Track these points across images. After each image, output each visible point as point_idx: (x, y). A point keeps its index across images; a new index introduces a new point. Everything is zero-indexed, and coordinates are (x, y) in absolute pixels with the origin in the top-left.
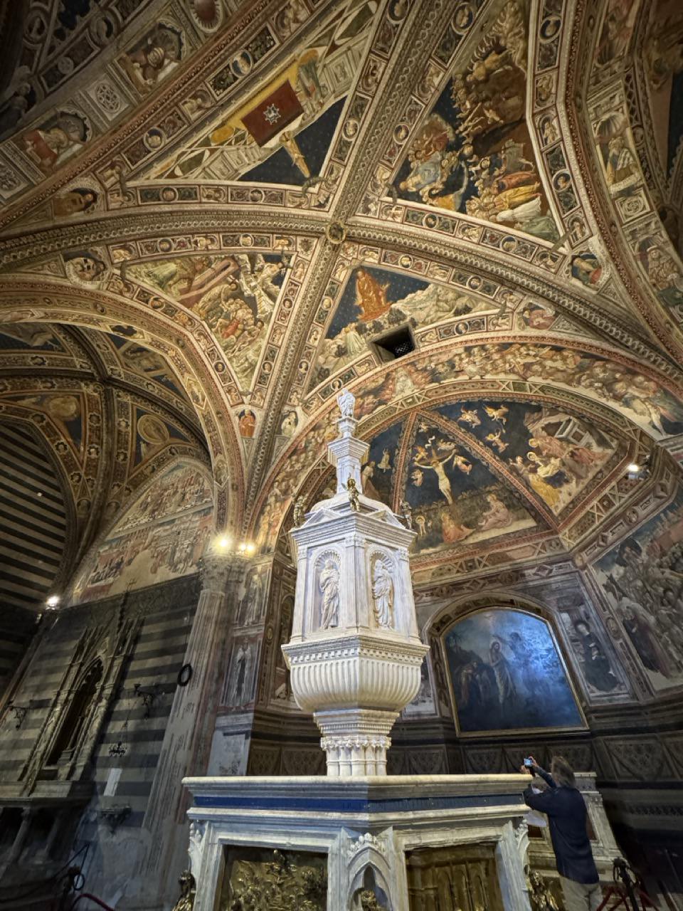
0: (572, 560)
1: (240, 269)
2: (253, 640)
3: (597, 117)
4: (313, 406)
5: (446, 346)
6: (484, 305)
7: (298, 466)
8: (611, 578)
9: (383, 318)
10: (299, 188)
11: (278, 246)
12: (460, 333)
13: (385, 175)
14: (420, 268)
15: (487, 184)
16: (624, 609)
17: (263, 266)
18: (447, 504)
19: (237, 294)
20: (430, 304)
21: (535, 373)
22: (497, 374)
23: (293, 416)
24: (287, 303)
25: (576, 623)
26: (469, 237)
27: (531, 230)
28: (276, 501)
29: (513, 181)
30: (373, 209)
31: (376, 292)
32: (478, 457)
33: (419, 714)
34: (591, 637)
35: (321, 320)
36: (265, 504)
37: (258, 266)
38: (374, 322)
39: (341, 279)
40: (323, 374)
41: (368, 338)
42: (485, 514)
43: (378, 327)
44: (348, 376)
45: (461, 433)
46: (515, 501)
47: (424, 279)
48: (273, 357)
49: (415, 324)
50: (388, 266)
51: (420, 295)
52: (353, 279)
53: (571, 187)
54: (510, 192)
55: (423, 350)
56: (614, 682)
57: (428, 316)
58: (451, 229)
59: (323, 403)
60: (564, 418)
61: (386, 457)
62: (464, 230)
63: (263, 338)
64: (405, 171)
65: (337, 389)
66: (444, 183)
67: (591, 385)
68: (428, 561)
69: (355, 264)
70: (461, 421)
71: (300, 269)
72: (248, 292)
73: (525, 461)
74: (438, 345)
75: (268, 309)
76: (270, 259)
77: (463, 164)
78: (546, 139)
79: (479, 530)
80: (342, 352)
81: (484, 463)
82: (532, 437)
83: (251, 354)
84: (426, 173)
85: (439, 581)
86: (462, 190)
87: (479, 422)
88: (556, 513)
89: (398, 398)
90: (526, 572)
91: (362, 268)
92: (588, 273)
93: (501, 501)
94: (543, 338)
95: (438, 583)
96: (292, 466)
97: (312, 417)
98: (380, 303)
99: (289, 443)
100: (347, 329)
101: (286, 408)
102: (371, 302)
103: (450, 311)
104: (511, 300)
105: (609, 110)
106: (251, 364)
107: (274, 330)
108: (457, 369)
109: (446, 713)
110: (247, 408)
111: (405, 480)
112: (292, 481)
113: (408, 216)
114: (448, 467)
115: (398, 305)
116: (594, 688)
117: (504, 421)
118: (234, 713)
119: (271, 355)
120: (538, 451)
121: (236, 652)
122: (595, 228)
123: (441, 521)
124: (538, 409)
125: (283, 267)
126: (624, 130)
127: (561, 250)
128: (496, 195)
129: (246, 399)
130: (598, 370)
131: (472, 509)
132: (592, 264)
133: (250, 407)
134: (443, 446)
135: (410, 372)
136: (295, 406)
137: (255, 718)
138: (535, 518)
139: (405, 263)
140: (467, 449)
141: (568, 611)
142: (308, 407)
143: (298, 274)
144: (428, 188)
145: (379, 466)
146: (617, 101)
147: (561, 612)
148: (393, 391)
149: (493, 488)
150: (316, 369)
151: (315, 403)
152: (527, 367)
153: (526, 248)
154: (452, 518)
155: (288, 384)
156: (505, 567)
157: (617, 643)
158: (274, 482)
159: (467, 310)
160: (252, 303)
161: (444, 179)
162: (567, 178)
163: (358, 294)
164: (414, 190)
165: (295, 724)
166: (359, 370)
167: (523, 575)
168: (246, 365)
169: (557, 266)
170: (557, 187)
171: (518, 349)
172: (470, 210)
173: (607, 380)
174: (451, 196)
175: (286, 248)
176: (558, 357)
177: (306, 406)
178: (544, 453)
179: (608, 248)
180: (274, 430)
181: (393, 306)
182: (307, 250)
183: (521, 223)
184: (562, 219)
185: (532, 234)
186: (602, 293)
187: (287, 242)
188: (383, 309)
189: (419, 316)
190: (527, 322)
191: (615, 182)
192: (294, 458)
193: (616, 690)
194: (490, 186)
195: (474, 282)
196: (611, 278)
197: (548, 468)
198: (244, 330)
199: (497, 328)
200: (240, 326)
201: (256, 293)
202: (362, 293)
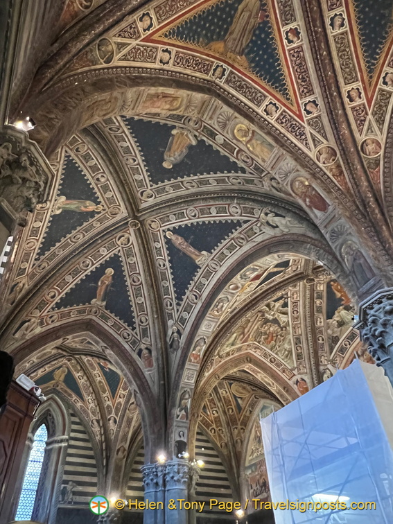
1: (264, 312)
4: (338, 362)
10: (281, 274)
11: (279, 294)
17: (275, 305)
19: (266, 321)
23: (328, 371)
37: (272, 306)
39: (322, 289)
40: (335, 340)
44: (352, 336)
59: (343, 358)
63: (289, 334)
65: (348, 346)
71: (295, 296)
72: (271, 318)
75: (286, 320)
76: (276, 300)
100: (338, 310)
101: (322, 368)
107: (294, 328)
110: (298, 377)
119: (298, 341)
125: (285, 299)
129: (295, 372)
133: (300, 376)
136: (326, 365)
142: (335, 363)
143: (295, 298)
150: (329, 338)
151: (338, 359)
155: (316, 352)
160: (275, 321)
163: (336, 292)
175: (284, 292)
182: (295, 287)
198: (277, 336)
200: (275, 335)
201: (276, 316)
202: (339, 291)
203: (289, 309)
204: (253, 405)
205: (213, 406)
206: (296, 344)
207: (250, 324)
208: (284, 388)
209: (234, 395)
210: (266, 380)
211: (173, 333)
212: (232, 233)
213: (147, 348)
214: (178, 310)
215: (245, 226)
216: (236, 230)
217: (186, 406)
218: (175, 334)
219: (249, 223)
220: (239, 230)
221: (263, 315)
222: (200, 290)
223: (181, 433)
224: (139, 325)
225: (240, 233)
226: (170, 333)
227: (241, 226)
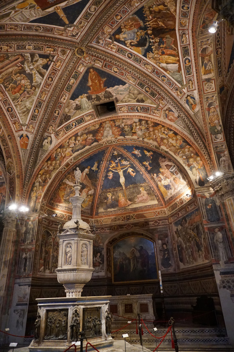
0: (168, 219)
1: (25, 60)
2: (30, 250)
3: (201, 46)
4: (61, 135)
5: (131, 116)
6: (150, 101)
7: (51, 168)
8: (177, 229)
9: (101, 94)
10: (63, 28)
11: (48, 51)
12: (138, 111)
13: (108, 30)
14: (123, 75)
15: (158, 48)
16: (178, 241)
17: (38, 60)
18: (122, 189)
19: (22, 71)
20: (126, 93)
21: (164, 144)
22: (150, 139)
23: (50, 138)
24: (50, 79)
25: (163, 244)
26: (147, 68)
27: (174, 76)
28: (40, 185)
29: (168, 52)
30: (101, 42)
31: (99, 81)
32: (139, 170)
33: (98, 276)
34: (167, 250)
35: (68, 89)
36: (33, 186)
37: (34, 60)
38: (97, 95)
39: (81, 71)
40: (67, 118)
41: (93, 103)
42: (138, 196)
43: (98, 98)
44: (80, 121)
45: (132, 158)
46: (151, 192)
47: (124, 80)
48: (40, 106)
49: (117, 101)
50: (107, 70)
51: (121, 87)
52: (87, 72)
53: (190, 66)
54: (167, 56)
55: (120, 115)
56: (170, 265)
57: (124, 98)
58: (139, 62)
59: (66, 133)
60: (173, 165)
61: (96, 164)
62: (145, 65)
63: (35, 96)
64: (119, 31)
65: (74, 127)
66: (137, 41)
67: (182, 157)
68: (111, 214)
69: (90, 65)
70: (133, 153)
71: (59, 63)
72: (28, 71)
73: (157, 176)
74: (127, 114)
75: (39, 81)
76: (42, 56)
77: (147, 37)
78: (183, 41)
79: (134, 203)
80: (78, 108)
81: (141, 173)
82: (161, 168)
83: (28, 104)
84: (130, 35)
85: (114, 223)
86: (146, 47)
87: (141, 156)
88: (166, 200)
89: (104, 140)
90: (150, 223)
91: (93, 68)
92: (192, 104)
93: (146, 191)
94: (172, 126)
95: (113, 224)
96: (48, 167)
97: (60, 141)
98: (100, 86)
99: (47, 154)
100: (82, 96)
101: (46, 134)
102: (96, 85)
103: (135, 99)
104: (162, 103)
105: (206, 44)
106: (27, 109)
107: (42, 92)
108: (133, 131)
109: (109, 275)
110: (24, 133)
111: (104, 175)
112: (48, 176)
113: (119, 50)
114: (125, 172)
115: (110, 90)
116: (163, 267)
117: (151, 158)
118: (23, 278)
119: (39, 105)
120: (163, 174)
121: (23, 255)
122: (197, 88)
123: (119, 197)
124: (164, 157)
125: (50, 61)
126: (211, 54)
127: (184, 90)
128: (160, 55)
129: (24, 128)
130: (187, 150)
131: (133, 193)
132: (194, 102)
133: (26, 133)
134: (124, 163)
135: (112, 125)
136: (51, 133)
137: (32, 280)
138: (158, 200)
139: (115, 70)
140: (135, 165)
141: (161, 240)
142: (58, 135)
143: (57, 65)
144: (130, 41)
145: (92, 168)
146: (209, 42)
147: (159, 240)
148: (102, 135)
149: (143, 185)
150: (63, 115)
151: (62, 133)
152: (162, 139)
153: (170, 83)
154: (124, 196)
155: (48, 121)
156: (142, 220)
157: (174, 252)
158: (38, 174)
159: (142, 101)
160: (30, 77)
161: (138, 40)
162: (189, 61)
163: (90, 80)
164: (123, 40)
165: (47, 281)
166: (87, 118)
167: (148, 224)
168: (25, 110)
169: (182, 96)
170: (185, 63)
171: (161, 128)
172: (149, 57)
173: (188, 156)
174: (140, 48)
175: (52, 52)
176: (175, 138)
177: (57, 134)
178: (165, 175)
179: (200, 98)
180: (38, 146)
181: (107, 89)
182: (63, 54)
183: (170, 72)
184: (186, 77)
185: (173, 78)
186: (196, 114)
187: (53, 50)
188: (102, 90)
189: (120, 97)
190: (167, 116)
191: (204, 74)
192: (49, 162)
193: (170, 268)
194: (158, 50)
195: (147, 89)
196: (199, 111)
197: (165, 181)
198: (24, 91)
199: (154, 114)
201: (33, 72)
203: (47, 73)
206: (37, 107)
207: (7, 61)
208: (9, 136)
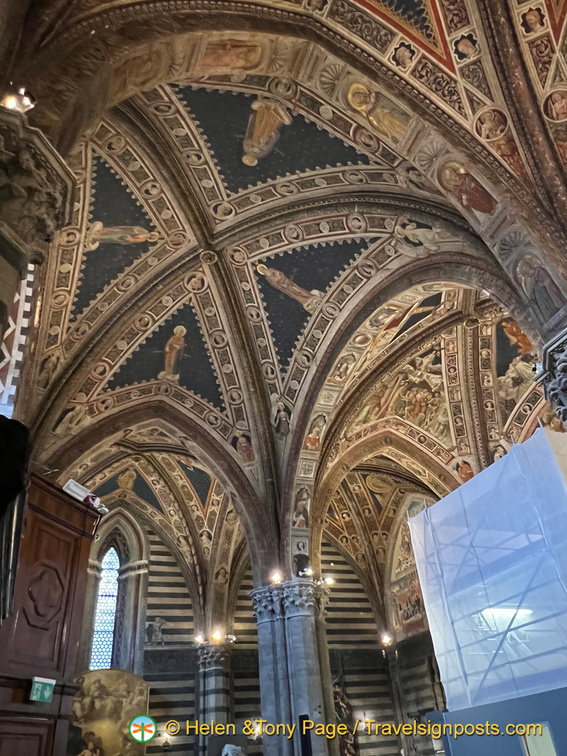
1: (406, 373)
4: (515, 434)
10: (430, 316)
11: (428, 345)
17: (422, 361)
19: (411, 386)
23: (500, 449)
24: (452, 370)
37: (418, 364)
39: (489, 333)
44: (534, 398)
48: (460, 411)
59: (522, 429)
63: (444, 401)
69: (498, 319)
71: (451, 346)
72: (417, 380)
75: (439, 382)
76: (425, 354)
83: (441, 418)
100: (514, 362)
101: (491, 445)
107: (450, 392)
110: (459, 460)
119: (457, 410)
125: (437, 351)
129: (455, 453)
136: (498, 441)
142: (510, 438)
143: (450, 349)
151: (515, 431)
163: (510, 336)
168: (441, 427)
175: (434, 343)
177: (508, 436)
182: (451, 334)
187: (433, 340)
198: (427, 405)
200: (423, 404)
201: (425, 377)
202: (514, 335)
203: (443, 366)
204: (397, 503)
205: (342, 507)
206: (455, 415)
207: (388, 391)
208: (440, 477)
209: (371, 491)
210: (414, 467)
211: (279, 411)
212: (355, 259)
213: (243, 436)
214: (283, 379)
215: (372, 247)
216: (360, 254)
217: (305, 510)
218: (282, 413)
219: (379, 242)
220: (365, 253)
221: (406, 378)
222: (313, 347)
223: (301, 544)
224: (230, 404)
225: (367, 258)
226: (274, 411)
227: (366, 248)
